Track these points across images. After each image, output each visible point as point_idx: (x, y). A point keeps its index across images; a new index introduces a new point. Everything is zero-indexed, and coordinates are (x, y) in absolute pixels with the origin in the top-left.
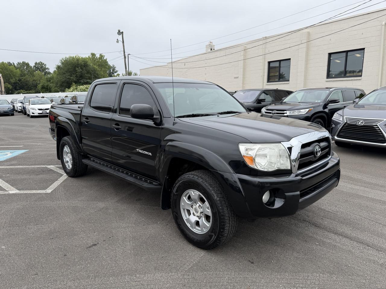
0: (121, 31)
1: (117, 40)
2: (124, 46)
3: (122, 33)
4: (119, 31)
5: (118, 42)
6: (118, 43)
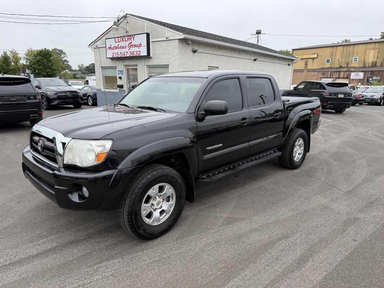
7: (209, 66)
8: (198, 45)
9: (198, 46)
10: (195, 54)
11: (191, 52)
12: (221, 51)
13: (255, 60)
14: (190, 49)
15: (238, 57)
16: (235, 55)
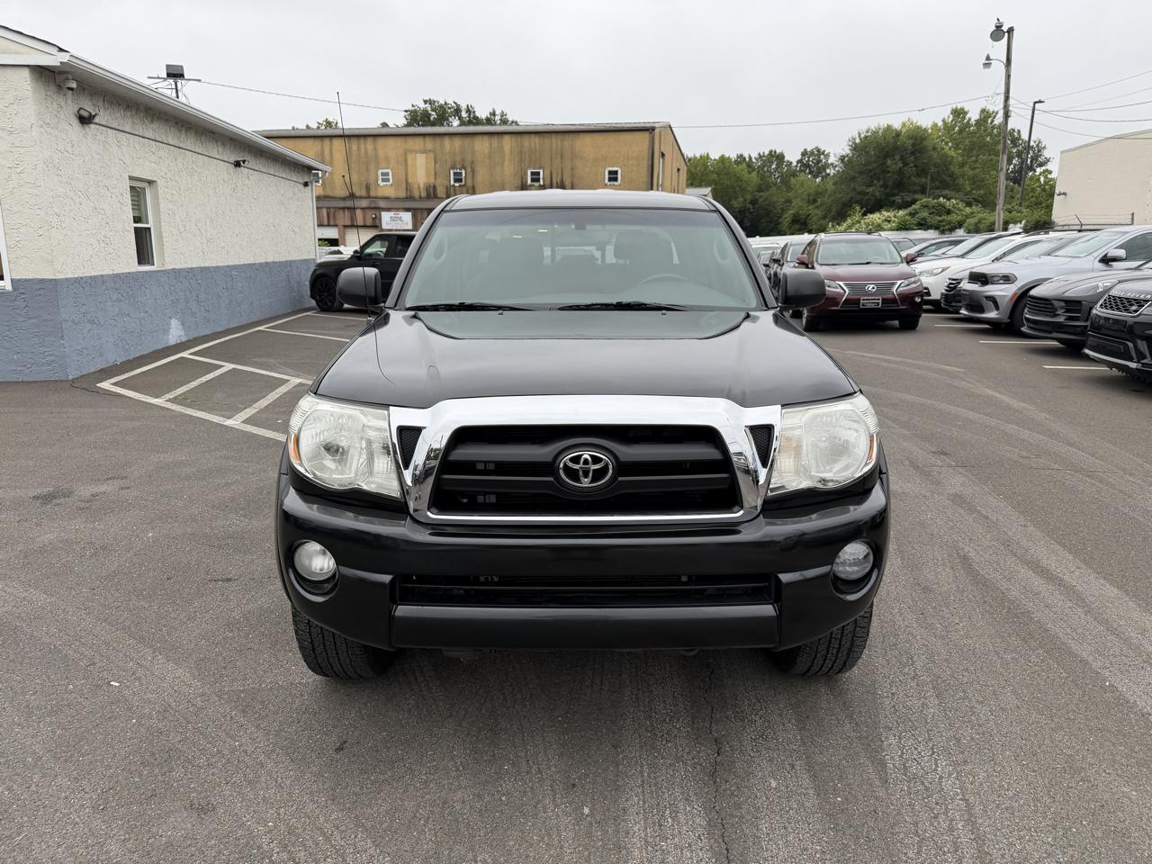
0: (1005, 28)
1: (988, 58)
2: (1008, 77)
3: (1011, 30)
4: (999, 27)
5: (987, 65)
6: (987, 70)
7: (131, 178)
8: (91, 96)
9: (91, 100)
10: (86, 127)
11: (75, 122)
12: (155, 125)
13: (237, 164)
14: (69, 107)
15: (197, 150)
16: (189, 142)
